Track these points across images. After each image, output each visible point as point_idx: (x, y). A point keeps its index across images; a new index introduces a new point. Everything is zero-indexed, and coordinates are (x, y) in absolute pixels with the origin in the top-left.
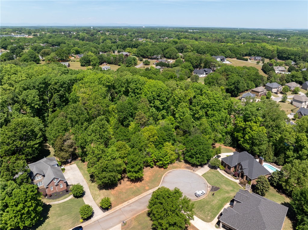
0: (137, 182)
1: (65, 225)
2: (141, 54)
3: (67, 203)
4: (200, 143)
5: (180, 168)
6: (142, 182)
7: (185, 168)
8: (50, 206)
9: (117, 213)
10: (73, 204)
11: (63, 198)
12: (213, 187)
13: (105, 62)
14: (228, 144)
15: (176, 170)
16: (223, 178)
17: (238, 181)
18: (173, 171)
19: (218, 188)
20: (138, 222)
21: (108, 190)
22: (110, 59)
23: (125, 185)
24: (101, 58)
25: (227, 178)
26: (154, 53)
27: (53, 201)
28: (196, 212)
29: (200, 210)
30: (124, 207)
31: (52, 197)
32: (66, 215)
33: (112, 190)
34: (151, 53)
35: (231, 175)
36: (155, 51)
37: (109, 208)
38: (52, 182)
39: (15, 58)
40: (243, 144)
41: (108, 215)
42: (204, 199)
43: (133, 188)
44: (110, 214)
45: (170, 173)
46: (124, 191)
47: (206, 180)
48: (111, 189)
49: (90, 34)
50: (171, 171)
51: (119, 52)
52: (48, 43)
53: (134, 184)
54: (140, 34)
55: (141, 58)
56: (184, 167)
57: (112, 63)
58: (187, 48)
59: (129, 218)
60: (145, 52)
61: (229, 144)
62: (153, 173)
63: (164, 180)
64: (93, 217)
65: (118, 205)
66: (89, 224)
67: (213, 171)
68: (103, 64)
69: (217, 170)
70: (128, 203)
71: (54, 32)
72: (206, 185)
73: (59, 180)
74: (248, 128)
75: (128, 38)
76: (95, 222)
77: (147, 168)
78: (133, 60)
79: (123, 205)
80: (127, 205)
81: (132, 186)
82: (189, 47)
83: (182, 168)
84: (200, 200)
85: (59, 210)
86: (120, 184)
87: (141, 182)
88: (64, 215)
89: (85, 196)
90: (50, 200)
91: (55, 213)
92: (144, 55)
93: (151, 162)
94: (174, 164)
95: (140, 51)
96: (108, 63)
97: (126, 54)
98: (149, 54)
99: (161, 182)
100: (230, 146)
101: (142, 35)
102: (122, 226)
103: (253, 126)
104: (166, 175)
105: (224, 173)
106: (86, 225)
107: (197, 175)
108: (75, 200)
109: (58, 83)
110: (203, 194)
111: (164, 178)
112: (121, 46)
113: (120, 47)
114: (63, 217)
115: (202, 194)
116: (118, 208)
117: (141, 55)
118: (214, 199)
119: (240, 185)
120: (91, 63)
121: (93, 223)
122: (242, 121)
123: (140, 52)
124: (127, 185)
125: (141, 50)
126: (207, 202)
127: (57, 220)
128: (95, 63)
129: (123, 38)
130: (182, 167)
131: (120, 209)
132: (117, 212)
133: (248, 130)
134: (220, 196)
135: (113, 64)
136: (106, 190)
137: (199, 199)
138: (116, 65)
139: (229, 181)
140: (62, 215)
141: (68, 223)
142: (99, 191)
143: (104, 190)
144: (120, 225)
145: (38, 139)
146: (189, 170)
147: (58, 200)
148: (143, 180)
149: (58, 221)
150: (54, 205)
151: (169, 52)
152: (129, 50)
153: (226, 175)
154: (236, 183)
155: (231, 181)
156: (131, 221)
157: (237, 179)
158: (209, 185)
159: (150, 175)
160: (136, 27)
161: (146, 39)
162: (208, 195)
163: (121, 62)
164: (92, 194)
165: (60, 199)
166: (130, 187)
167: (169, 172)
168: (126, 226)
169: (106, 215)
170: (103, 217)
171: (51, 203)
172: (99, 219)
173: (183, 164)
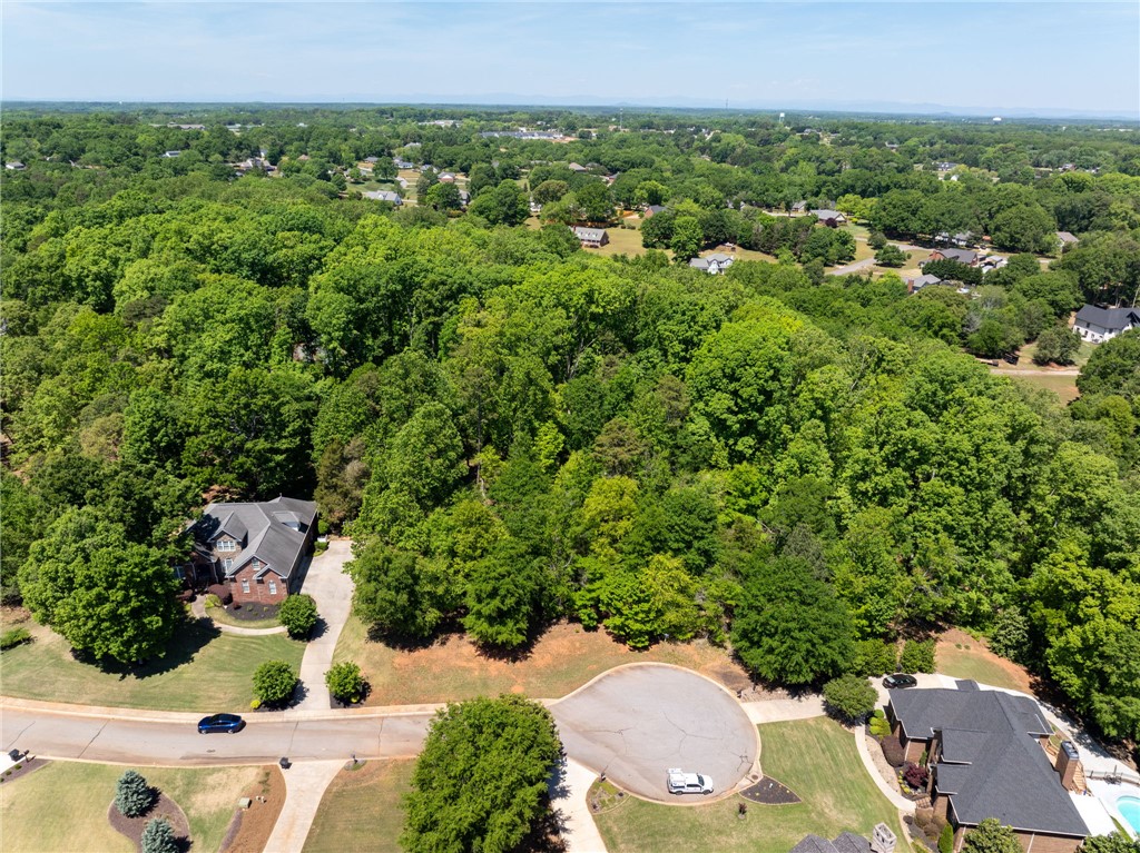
0: (500, 659)
1: (210, 698)
2: (888, 222)
3: (260, 641)
4: (791, 594)
5: (694, 668)
6: (518, 663)
7: (717, 673)
8: (216, 633)
9: (363, 727)
10: (272, 650)
11: (260, 623)
12: (766, 781)
13: (733, 239)
14: (1007, 646)
15: (676, 669)
16: (852, 771)
17: (908, 807)
18: (659, 667)
19: (790, 798)
20: (399, 780)
21: (394, 648)
22: (750, 229)
23: (454, 653)
24: (718, 224)
25: (867, 776)
26: (938, 221)
27: (233, 623)
28: (620, 841)
29: (640, 842)
30: (399, 717)
31: (238, 612)
32: (232, 674)
33: (406, 651)
34: (925, 221)
35: (898, 774)
36: (943, 214)
37: (354, 700)
38: (247, 569)
39: (464, 202)
40: (1054, 664)
41: (335, 721)
42: (691, 808)
43: (470, 670)
44: (343, 720)
45: (639, 672)
46: (436, 670)
47: (763, 747)
48: (403, 648)
49: (758, 139)
50: (649, 666)
51: (809, 208)
52: (598, 161)
53: (485, 662)
54: (951, 147)
55: (880, 236)
56: (717, 669)
57: (756, 245)
58: (1110, 214)
59: (383, 755)
60: (905, 215)
61: (1014, 648)
62: (579, 649)
63: (600, 688)
64: (295, 707)
65: (387, 703)
66: (268, 723)
67: (831, 727)
68: (721, 247)
69: (851, 731)
70: (420, 710)
71: (649, 125)
72: (745, 766)
73: (266, 568)
74: (1089, 598)
75: (890, 158)
76: (288, 722)
77: (571, 625)
78: (836, 244)
79: (399, 711)
80: (411, 713)
81: (471, 665)
82: (1119, 211)
83: (706, 671)
84: (670, 808)
85: (228, 651)
86: (443, 643)
87: (514, 661)
88: (231, 670)
89: (318, 640)
90: (229, 619)
91: (212, 657)
92: (895, 228)
93: (585, 606)
94: (682, 647)
95: (885, 209)
96: (740, 245)
97: (830, 219)
98: (915, 225)
99: (579, 690)
100: (1016, 660)
101: (960, 151)
102: (346, 769)
103: (1114, 595)
104: (618, 672)
105: (874, 755)
106: (260, 721)
107: (744, 715)
108: (285, 641)
109: (441, 287)
110: (698, 789)
111: (600, 680)
112: (831, 187)
113: (829, 191)
114: (223, 674)
115: (692, 789)
116: (379, 711)
117: (885, 225)
118: (734, 829)
119: (905, 829)
120: (674, 240)
121: (281, 725)
122: (1080, 558)
123: (883, 213)
124: (459, 656)
125: (890, 208)
126: (693, 826)
127: (204, 677)
128: (685, 238)
129: (871, 156)
130: (709, 665)
131: (383, 718)
132: (368, 722)
133: (1090, 605)
134: (770, 829)
135: (759, 250)
136: (388, 645)
137: (674, 802)
138: (768, 254)
139: (866, 793)
140: (224, 670)
141: (222, 696)
142: (363, 641)
143: (381, 645)
144: (340, 764)
145: (286, 437)
146: (727, 685)
147: (246, 624)
148: (526, 658)
149: (203, 680)
150: (227, 634)
151: (1008, 224)
152: (853, 203)
153: (877, 764)
154: (891, 810)
155: (880, 795)
156: (383, 765)
157: (912, 798)
158: (757, 769)
159: (564, 651)
160: (970, 119)
161: (970, 166)
162: (720, 804)
163: (788, 244)
164: (338, 644)
165: (253, 624)
166: (464, 664)
167: (641, 667)
168: (353, 773)
169: (332, 717)
170: (318, 721)
171: (224, 628)
172: (303, 719)
173: (721, 658)
